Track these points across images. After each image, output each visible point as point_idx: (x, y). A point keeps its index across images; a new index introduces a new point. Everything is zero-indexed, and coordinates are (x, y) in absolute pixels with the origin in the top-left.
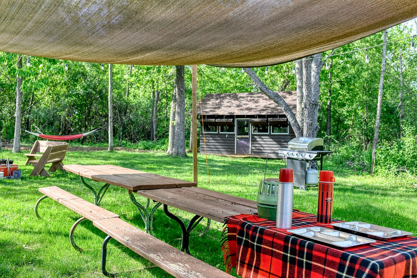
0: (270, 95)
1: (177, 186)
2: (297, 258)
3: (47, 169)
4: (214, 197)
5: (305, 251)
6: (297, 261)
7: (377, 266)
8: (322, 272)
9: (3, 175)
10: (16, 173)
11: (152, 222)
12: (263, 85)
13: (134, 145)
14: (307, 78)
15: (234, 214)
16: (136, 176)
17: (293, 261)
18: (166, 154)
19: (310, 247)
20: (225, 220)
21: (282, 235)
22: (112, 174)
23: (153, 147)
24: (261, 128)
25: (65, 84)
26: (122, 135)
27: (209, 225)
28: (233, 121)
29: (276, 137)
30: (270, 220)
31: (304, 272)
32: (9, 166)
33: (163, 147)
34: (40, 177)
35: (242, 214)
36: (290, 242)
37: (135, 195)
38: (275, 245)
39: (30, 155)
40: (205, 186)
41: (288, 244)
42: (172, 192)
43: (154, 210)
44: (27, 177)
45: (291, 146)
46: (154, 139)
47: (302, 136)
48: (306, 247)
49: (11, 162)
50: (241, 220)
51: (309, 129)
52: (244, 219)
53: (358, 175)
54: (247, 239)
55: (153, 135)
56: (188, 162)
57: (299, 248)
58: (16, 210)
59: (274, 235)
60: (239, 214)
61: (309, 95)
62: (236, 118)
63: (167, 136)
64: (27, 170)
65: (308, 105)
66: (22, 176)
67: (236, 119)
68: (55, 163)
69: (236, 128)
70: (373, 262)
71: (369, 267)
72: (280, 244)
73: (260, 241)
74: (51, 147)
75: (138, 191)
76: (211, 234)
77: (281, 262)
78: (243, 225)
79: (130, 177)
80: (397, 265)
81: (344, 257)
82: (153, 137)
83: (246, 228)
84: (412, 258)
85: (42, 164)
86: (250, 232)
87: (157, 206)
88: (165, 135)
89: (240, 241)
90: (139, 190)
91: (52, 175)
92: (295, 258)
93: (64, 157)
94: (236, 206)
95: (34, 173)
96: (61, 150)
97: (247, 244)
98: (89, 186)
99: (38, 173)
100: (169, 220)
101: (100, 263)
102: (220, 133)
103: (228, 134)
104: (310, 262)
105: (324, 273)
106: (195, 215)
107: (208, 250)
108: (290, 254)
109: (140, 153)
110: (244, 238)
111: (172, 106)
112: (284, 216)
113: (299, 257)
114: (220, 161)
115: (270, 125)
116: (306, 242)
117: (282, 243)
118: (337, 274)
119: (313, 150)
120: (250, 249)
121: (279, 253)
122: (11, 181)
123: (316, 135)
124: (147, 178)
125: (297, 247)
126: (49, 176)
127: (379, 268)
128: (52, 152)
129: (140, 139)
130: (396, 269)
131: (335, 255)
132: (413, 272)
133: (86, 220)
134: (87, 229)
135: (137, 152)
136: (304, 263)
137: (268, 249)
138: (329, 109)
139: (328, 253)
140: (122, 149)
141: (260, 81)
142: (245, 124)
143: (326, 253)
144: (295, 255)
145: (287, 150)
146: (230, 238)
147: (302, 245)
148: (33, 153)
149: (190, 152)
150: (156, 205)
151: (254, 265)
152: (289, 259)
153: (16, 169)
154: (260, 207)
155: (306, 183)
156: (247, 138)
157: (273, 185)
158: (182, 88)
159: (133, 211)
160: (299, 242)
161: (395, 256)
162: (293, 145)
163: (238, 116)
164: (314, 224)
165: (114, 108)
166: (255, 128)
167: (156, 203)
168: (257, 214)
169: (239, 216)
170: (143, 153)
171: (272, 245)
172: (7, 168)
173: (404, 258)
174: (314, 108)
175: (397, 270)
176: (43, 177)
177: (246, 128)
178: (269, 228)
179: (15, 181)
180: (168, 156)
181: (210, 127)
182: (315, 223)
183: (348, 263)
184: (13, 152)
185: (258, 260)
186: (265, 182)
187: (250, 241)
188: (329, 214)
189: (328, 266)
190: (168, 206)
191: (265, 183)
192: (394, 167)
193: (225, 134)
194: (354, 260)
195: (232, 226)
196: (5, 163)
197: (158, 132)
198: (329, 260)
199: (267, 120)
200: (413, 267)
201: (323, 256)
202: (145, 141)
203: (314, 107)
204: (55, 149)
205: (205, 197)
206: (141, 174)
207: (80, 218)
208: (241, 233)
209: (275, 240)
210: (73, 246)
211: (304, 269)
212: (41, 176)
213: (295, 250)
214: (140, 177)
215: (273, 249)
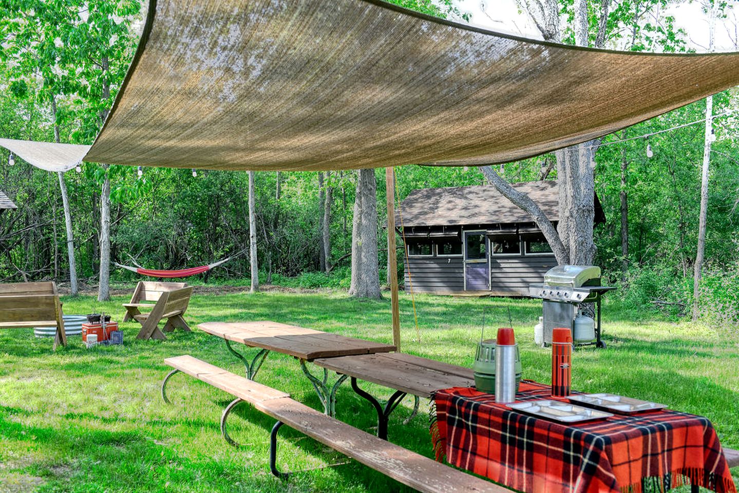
0: (513, 197)
1: (369, 351)
2: (517, 437)
3: (161, 327)
4: (420, 366)
5: (526, 429)
6: (517, 441)
7: (602, 441)
8: (546, 452)
9: (96, 339)
10: (115, 335)
11: (334, 403)
12: (502, 182)
13: (292, 281)
14: (572, 168)
15: (444, 387)
16: (309, 339)
17: (512, 441)
18: (347, 295)
19: (531, 423)
20: (432, 395)
21: (500, 411)
22: (273, 336)
23: (326, 283)
24: (507, 246)
25: (174, 180)
26: (272, 264)
27: (416, 406)
28: (460, 235)
29: (532, 260)
30: (489, 394)
31: (525, 455)
32: (104, 325)
33: (342, 282)
34: (152, 341)
35: (454, 388)
36: (509, 419)
37: (309, 365)
38: (492, 423)
39: (130, 305)
40: (412, 348)
41: (507, 422)
42: (362, 360)
43: (336, 386)
44: (133, 342)
45: (549, 280)
46: (327, 268)
47: (568, 263)
48: (527, 423)
49: (107, 319)
50: (452, 394)
51: (578, 251)
52: (456, 393)
53: (670, 321)
54: (460, 418)
55: (324, 262)
56: (385, 307)
57: (519, 426)
58: (131, 392)
59: (490, 412)
60: (451, 387)
61: (577, 195)
62: (464, 229)
63: (349, 263)
64: (128, 331)
65: (575, 212)
66: (125, 339)
67: (464, 231)
68: (171, 319)
69: (464, 246)
70: (598, 437)
71: (593, 443)
72: (497, 422)
73: (475, 419)
74: (168, 293)
75: (315, 360)
76: (421, 420)
77: (500, 444)
78: (453, 400)
79: (300, 340)
80: (629, 441)
81: (567, 433)
82: (324, 264)
83: (458, 404)
84: (652, 433)
85: (154, 320)
86: (463, 409)
87: (341, 381)
88: (345, 262)
89: (451, 421)
90: (316, 358)
91: (169, 337)
92: (515, 439)
93: (186, 308)
94: (450, 377)
95: (142, 335)
96: (183, 297)
97: (461, 425)
98: (237, 354)
99: (149, 335)
100: (358, 402)
101: (267, 459)
102: (438, 256)
103: (451, 258)
104: (532, 441)
105: (547, 453)
106: (395, 391)
107: (415, 442)
108: (510, 433)
109: (303, 295)
110: (457, 417)
111: (355, 214)
112: (505, 388)
113: (519, 436)
114: (439, 305)
115: (523, 240)
116: (526, 418)
117: (500, 420)
118: (564, 453)
119: (584, 285)
120: (464, 431)
121: (497, 433)
122: (110, 348)
123: (591, 260)
124: (325, 341)
125: (517, 425)
126: (166, 339)
127: (604, 444)
128: (170, 299)
129: (302, 270)
130: (628, 446)
131: (558, 431)
132: (652, 450)
133: (242, 402)
134: (240, 416)
135: (299, 294)
136: (525, 443)
137: (484, 429)
138: (623, 207)
139: (551, 429)
140: (272, 288)
141: (496, 175)
142: (481, 239)
143: (549, 430)
144: (515, 435)
145: (542, 287)
146: (440, 417)
147: (522, 422)
148: (135, 303)
149: (388, 289)
150: (340, 379)
151: (470, 450)
152: (508, 439)
153: (115, 329)
154: (477, 377)
155: (574, 340)
156: (485, 263)
157: (493, 349)
158: (371, 184)
159: (304, 390)
160: (518, 418)
161: (630, 431)
162: (551, 278)
163: (467, 227)
164: (547, 398)
165: (258, 218)
166: (497, 245)
167: (340, 376)
168: (474, 387)
169: (450, 389)
170: (308, 295)
171: (489, 423)
172: (102, 328)
173: (641, 433)
174: (587, 217)
175: (630, 447)
176: (156, 341)
177: (482, 245)
178: (485, 403)
179: (115, 347)
180: (351, 299)
181: (419, 246)
182: (550, 396)
183: (572, 440)
184: (98, 299)
185: (475, 443)
186: (483, 344)
187: (463, 420)
188: (565, 385)
189: (552, 445)
190: (358, 380)
191: (483, 346)
192: (731, 307)
193: (447, 258)
194: (578, 436)
195: (441, 402)
196: (99, 320)
197: (333, 256)
198: (553, 438)
199: (517, 232)
200: (652, 444)
201: (546, 433)
202: (311, 274)
203: (586, 214)
204: (173, 296)
205: (407, 367)
206: (315, 334)
207: (234, 400)
208: (452, 411)
209: (492, 418)
210: (226, 438)
211: (525, 451)
212: (154, 339)
213: (515, 427)
214: (314, 340)
215: (491, 429)
